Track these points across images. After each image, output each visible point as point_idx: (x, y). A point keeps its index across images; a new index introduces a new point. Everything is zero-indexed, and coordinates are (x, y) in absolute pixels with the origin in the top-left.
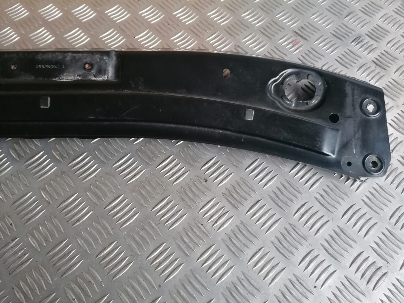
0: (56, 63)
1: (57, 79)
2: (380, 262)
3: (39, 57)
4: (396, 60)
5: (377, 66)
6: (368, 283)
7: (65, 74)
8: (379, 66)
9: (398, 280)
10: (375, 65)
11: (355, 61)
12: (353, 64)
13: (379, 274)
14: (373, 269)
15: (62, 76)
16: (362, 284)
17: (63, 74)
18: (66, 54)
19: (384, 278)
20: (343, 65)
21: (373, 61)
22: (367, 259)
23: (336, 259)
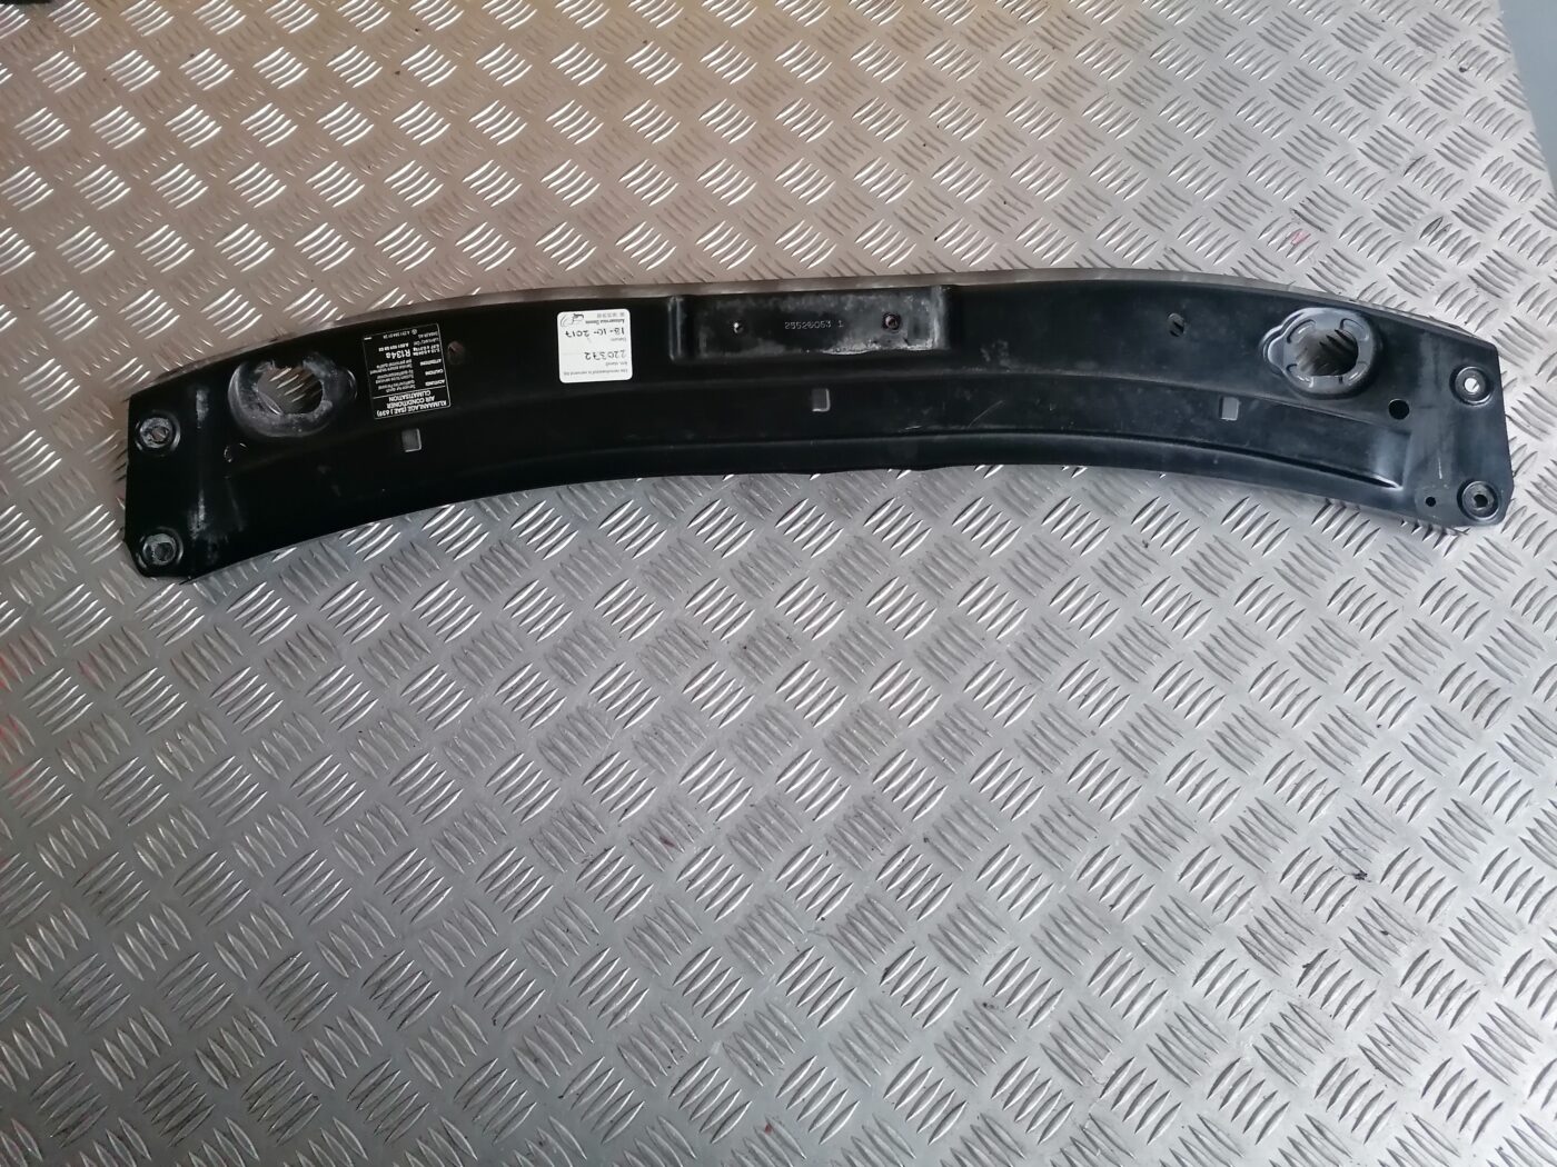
0: (826, 316)
1: (831, 351)
2: (1497, 682)
3: (790, 306)
4: (1521, 274)
5: (1480, 289)
6: (1475, 716)
7: (846, 339)
8: (1485, 288)
9: (1529, 710)
10: (1474, 285)
11: (1433, 279)
12: (1427, 286)
13: (1496, 701)
14: (1484, 693)
15: (839, 343)
16: (1464, 719)
17: (842, 341)
18: (843, 298)
19: (1505, 706)
20: (1406, 289)
21: (1472, 278)
22: (1470, 677)
23: (1414, 678)
